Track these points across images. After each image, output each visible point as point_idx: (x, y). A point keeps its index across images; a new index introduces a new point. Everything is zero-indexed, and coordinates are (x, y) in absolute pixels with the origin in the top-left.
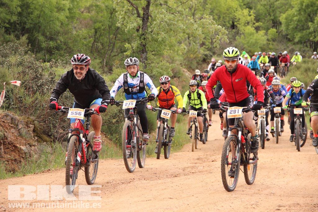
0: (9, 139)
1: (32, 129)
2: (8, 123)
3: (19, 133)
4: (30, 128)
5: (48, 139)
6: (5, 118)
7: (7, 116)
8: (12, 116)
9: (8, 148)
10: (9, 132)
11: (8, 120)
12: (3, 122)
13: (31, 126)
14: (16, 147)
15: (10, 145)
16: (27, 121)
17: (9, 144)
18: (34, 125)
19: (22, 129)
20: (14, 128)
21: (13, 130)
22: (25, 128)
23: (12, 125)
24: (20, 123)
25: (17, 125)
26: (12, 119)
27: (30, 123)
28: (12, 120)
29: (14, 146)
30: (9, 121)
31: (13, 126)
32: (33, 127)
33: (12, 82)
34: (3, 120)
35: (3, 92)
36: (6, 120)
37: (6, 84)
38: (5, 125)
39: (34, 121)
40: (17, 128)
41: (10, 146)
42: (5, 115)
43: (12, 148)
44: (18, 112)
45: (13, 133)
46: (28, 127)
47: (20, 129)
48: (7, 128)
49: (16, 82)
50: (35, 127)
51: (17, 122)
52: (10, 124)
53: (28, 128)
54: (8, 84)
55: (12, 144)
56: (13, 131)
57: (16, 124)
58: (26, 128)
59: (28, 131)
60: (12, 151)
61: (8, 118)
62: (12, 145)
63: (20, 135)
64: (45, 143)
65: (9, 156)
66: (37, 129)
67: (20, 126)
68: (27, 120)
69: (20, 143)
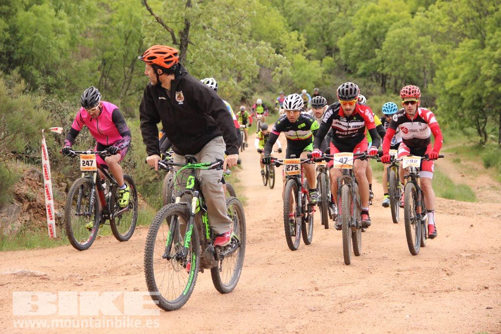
0: (38, 201)
1: (64, 188)
2: (36, 181)
4: (61, 186)
6: (32, 174)
7: (33, 172)
8: (40, 172)
9: (38, 212)
10: (37, 192)
11: (35, 177)
12: (30, 179)
13: (63, 184)
15: (40, 208)
16: (58, 178)
17: (38, 207)
18: (67, 183)
20: (43, 187)
21: (41, 190)
26: (40, 176)
27: (62, 181)
30: (36, 179)
31: (42, 185)
32: (66, 186)
33: (52, 129)
34: (29, 177)
36: (33, 177)
37: (44, 131)
38: (32, 184)
39: (66, 178)
42: (32, 171)
43: (43, 212)
45: (42, 194)
46: (59, 185)
48: (34, 187)
49: (57, 129)
50: (68, 186)
52: (38, 182)
53: (59, 188)
54: (47, 131)
55: (42, 207)
59: (60, 190)
61: (35, 175)
65: (40, 222)
68: (58, 176)
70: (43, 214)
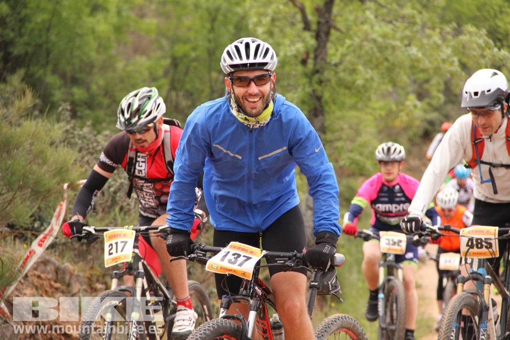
2: (49, 280)
4: (96, 291)
6: (42, 267)
7: (45, 262)
8: (57, 263)
11: (48, 273)
12: (39, 277)
13: (99, 286)
16: (90, 274)
20: (63, 292)
22: (86, 291)
23: (58, 285)
24: (75, 279)
25: (69, 285)
26: (57, 270)
27: (98, 281)
28: (57, 273)
30: (50, 276)
31: (59, 288)
34: (36, 273)
35: (61, 205)
36: (43, 272)
37: (68, 187)
38: (42, 285)
39: (104, 276)
40: (69, 292)
42: (42, 262)
44: (69, 255)
46: (92, 288)
47: (76, 294)
51: (67, 277)
52: (53, 283)
53: (92, 293)
54: (72, 186)
57: (67, 282)
58: (89, 291)
61: (49, 268)
67: (76, 287)
68: (92, 272)
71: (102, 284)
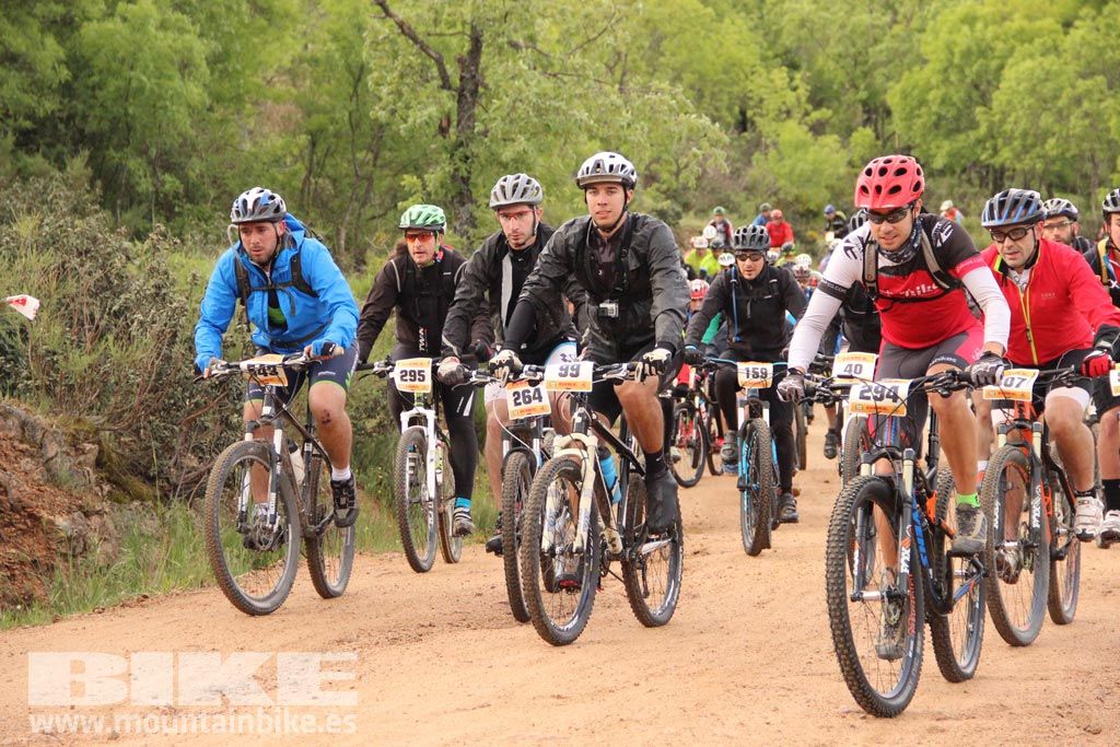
0: (14, 493)
1: (92, 457)
2: (11, 439)
3: (49, 470)
4: (84, 453)
5: (145, 489)
7: (5, 414)
8: (24, 415)
9: (11, 524)
10: (14, 468)
11: (10, 430)
13: (88, 446)
14: (36, 518)
15: (18, 512)
16: (75, 430)
17: (13, 508)
18: (99, 443)
19: (59, 460)
20: (32, 456)
21: (26, 463)
22: (68, 454)
23: (24, 446)
24: (51, 437)
25: (41, 446)
26: (23, 425)
27: (86, 439)
28: (23, 429)
29: (31, 516)
30: (12, 434)
31: (27, 450)
32: (96, 452)
33: (11, 302)
39: (97, 432)
40: (42, 456)
41: (18, 516)
43: (25, 523)
44: (45, 402)
45: (26, 473)
46: (77, 450)
47: (52, 458)
48: (6, 455)
49: (24, 302)
50: (101, 452)
51: (39, 435)
52: (16, 443)
53: (77, 456)
55: (24, 508)
56: (28, 468)
57: (38, 442)
58: (73, 453)
59: (80, 463)
60: (24, 532)
61: (10, 422)
62: (22, 513)
63: (52, 478)
64: (136, 503)
65: (14, 551)
66: (110, 459)
67: (52, 449)
68: (76, 427)
69: (52, 504)
70: (24, 527)
71: (93, 443)
